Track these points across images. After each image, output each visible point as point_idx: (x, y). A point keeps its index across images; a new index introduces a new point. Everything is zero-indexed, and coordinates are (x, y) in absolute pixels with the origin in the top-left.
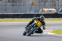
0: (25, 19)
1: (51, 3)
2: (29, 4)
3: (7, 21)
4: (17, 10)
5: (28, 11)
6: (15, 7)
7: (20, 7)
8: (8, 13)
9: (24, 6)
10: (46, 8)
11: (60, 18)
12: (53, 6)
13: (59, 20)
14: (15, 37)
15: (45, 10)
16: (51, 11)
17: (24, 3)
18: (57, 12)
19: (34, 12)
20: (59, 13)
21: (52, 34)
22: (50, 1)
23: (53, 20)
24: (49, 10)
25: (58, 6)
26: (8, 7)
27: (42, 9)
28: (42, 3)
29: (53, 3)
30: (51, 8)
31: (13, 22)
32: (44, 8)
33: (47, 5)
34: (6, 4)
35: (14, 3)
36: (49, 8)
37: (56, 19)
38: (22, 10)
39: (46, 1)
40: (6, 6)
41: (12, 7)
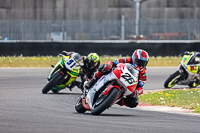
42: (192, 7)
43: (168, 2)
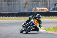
0: (19, 17)
1: (43, 2)
2: (23, 3)
3: (3, 19)
4: (12, 9)
5: (22, 10)
6: (10, 6)
7: (15, 6)
8: (4, 12)
9: (18, 5)
10: (38, 7)
11: (51, 16)
12: (45, 5)
13: (50, 18)
14: (10, 34)
15: (38, 9)
16: (43, 10)
17: (18, 2)
18: (49, 11)
19: (27, 11)
20: (50, 12)
21: (44, 31)
22: (42, 1)
23: (45, 18)
24: (41, 9)
25: (50, 5)
26: (4, 6)
27: (35, 8)
28: (35, 2)
29: (45, 2)
30: (43, 7)
31: (8, 20)
32: (37, 7)
33: (39, 4)
34: (2, 3)
35: (9, 3)
36: (41, 7)
37: (48, 17)
38: (17, 9)
39: (39, 1)
40: (2, 5)
41: (7, 6)
42: (11, 2)
43: (4, 1)
